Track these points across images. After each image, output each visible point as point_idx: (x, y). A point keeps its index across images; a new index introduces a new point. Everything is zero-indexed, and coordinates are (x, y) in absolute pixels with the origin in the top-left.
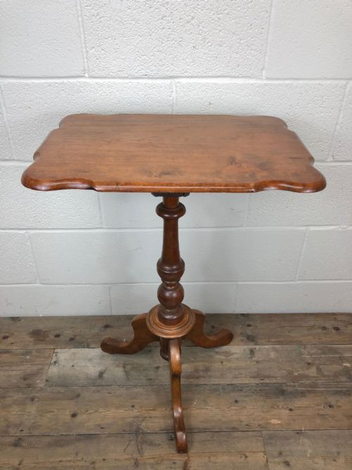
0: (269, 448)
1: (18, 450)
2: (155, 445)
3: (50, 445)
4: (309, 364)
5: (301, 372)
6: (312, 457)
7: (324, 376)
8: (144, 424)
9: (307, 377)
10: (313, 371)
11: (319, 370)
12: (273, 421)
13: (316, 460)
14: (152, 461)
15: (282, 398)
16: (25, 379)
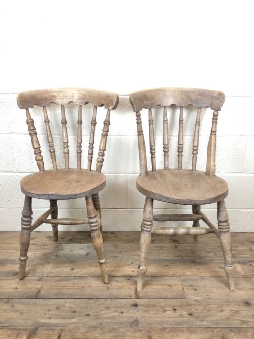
0: (185, 284)
1: (40, 282)
2: (119, 281)
3: (59, 280)
4: (210, 252)
5: (205, 255)
6: (210, 287)
7: (218, 256)
8: (112, 273)
9: (209, 257)
10: (212, 254)
11: (215, 254)
12: (188, 273)
13: (213, 289)
14: (117, 287)
15: (193, 264)
16: (44, 255)
